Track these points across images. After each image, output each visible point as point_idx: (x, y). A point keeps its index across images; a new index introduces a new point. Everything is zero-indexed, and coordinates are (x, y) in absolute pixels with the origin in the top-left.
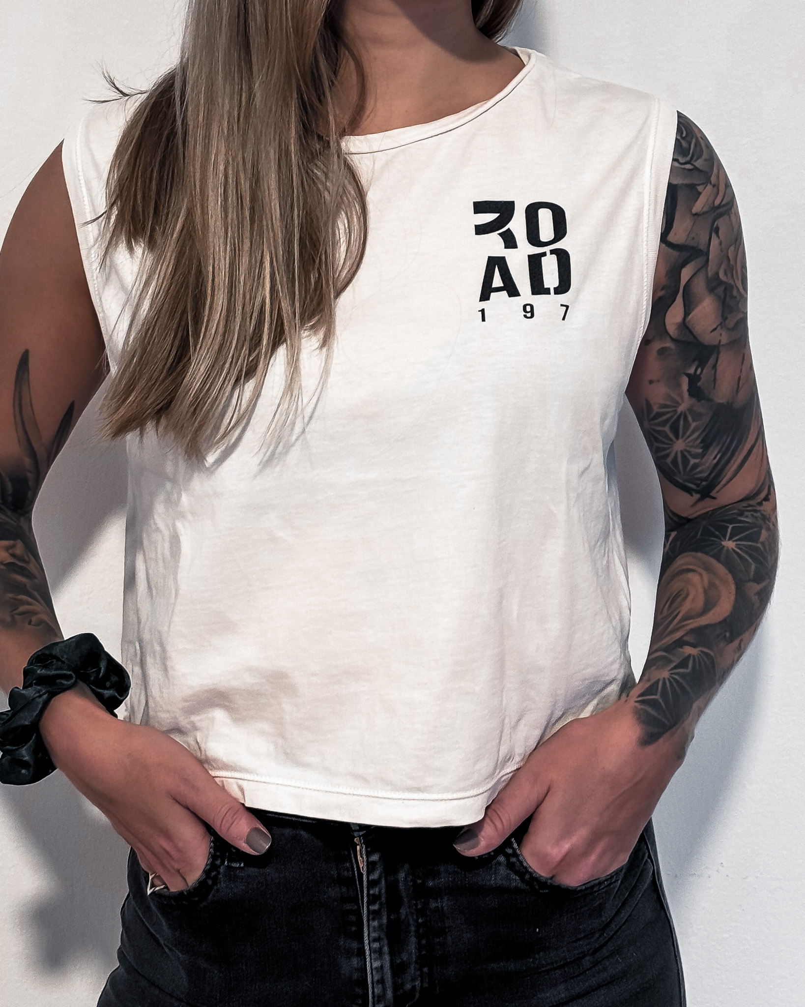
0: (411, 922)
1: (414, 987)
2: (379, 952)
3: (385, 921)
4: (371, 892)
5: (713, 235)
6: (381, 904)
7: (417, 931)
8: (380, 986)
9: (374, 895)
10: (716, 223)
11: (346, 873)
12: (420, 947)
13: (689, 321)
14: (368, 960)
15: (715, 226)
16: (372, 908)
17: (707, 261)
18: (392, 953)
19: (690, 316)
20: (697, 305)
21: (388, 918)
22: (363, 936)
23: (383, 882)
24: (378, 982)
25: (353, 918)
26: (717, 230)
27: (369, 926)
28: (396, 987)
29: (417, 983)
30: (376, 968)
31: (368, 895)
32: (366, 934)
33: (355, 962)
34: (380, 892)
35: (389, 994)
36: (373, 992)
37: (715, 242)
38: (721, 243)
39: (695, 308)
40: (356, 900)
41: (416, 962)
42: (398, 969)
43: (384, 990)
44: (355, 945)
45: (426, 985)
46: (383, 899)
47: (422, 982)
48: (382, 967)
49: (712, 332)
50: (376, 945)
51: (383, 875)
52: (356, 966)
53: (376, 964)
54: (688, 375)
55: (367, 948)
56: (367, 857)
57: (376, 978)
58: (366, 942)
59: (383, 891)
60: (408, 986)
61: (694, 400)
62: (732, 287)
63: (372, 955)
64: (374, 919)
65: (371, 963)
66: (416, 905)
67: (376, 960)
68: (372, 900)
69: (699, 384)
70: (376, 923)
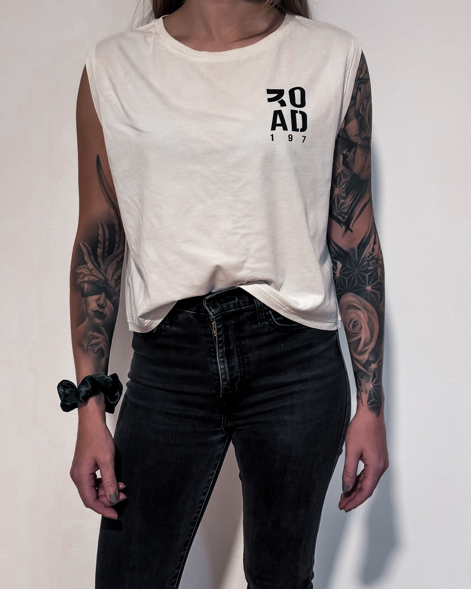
0: (235, 350)
1: (237, 376)
2: (223, 362)
3: (224, 349)
4: (219, 339)
5: (359, 91)
6: (223, 344)
7: (237, 354)
8: (224, 375)
9: (220, 340)
10: (360, 86)
11: (208, 333)
12: (239, 360)
13: (346, 128)
14: (219, 365)
15: (359, 87)
16: (220, 345)
17: (356, 102)
18: (228, 362)
19: (347, 126)
20: (350, 122)
21: (226, 349)
22: (216, 356)
23: (223, 335)
24: (223, 374)
25: (213, 350)
26: (360, 89)
27: (219, 352)
28: (231, 376)
29: (239, 374)
30: (222, 368)
31: (218, 341)
32: (217, 356)
33: (214, 366)
34: (222, 338)
35: (228, 378)
36: (222, 378)
37: (359, 94)
38: (361, 96)
39: (349, 123)
40: (213, 343)
41: (238, 366)
42: (231, 369)
43: (226, 377)
44: (214, 360)
45: (242, 375)
46: (224, 341)
47: (241, 374)
48: (224, 368)
49: (355, 136)
50: (222, 360)
51: (223, 333)
52: (215, 368)
53: (222, 367)
54: (343, 154)
55: (218, 360)
56: (217, 326)
57: (222, 372)
58: (218, 358)
59: (224, 338)
60: (235, 375)
61: (344, 168)
63: (220, 363)
64: (220, 350)
65: (220, 367)
66: (236, 344)
67: (222, 365)
68: (220, 342)
69: (347, 160)
70: (221, 351)
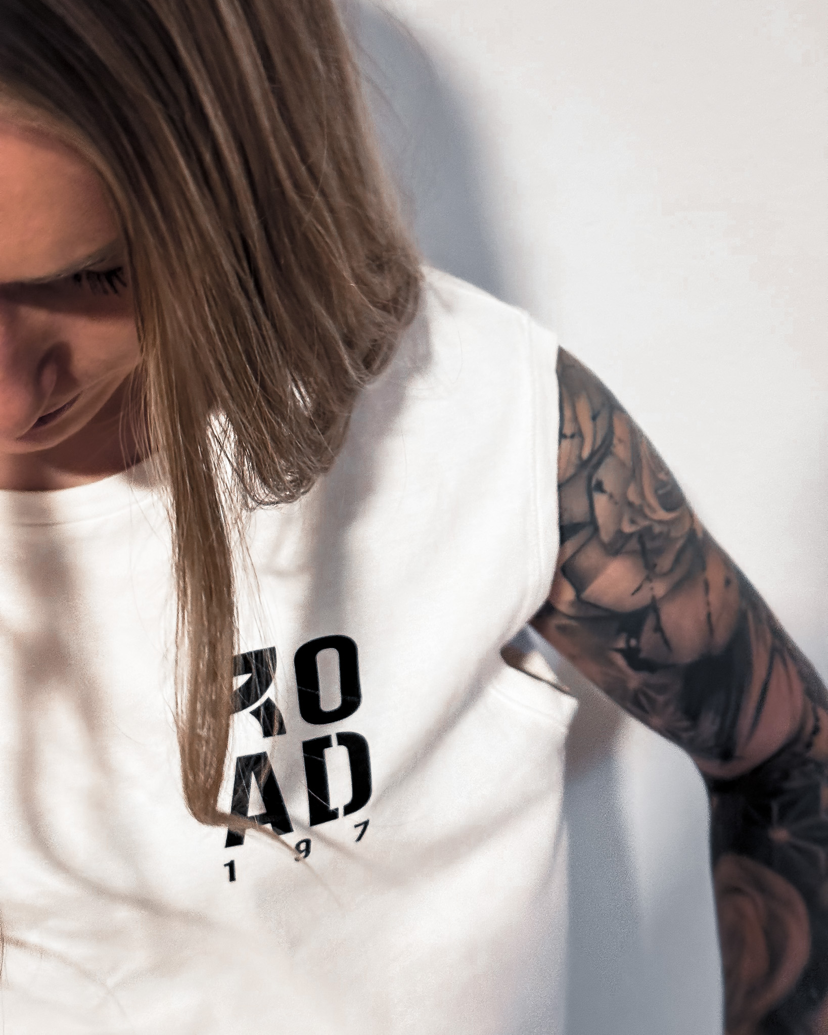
10: (595, 477)
13: (588, 596)
15: (594, 483)
17: (596, 527)
19: (588, 591)
20: (594, 578)
26: (600, 487)
37: (601, 502)
38: (611, 496)
39: (592, 582)
49: (633, 594)
61: (644, 674)
62: (649, 529)
69: (642, 656)
